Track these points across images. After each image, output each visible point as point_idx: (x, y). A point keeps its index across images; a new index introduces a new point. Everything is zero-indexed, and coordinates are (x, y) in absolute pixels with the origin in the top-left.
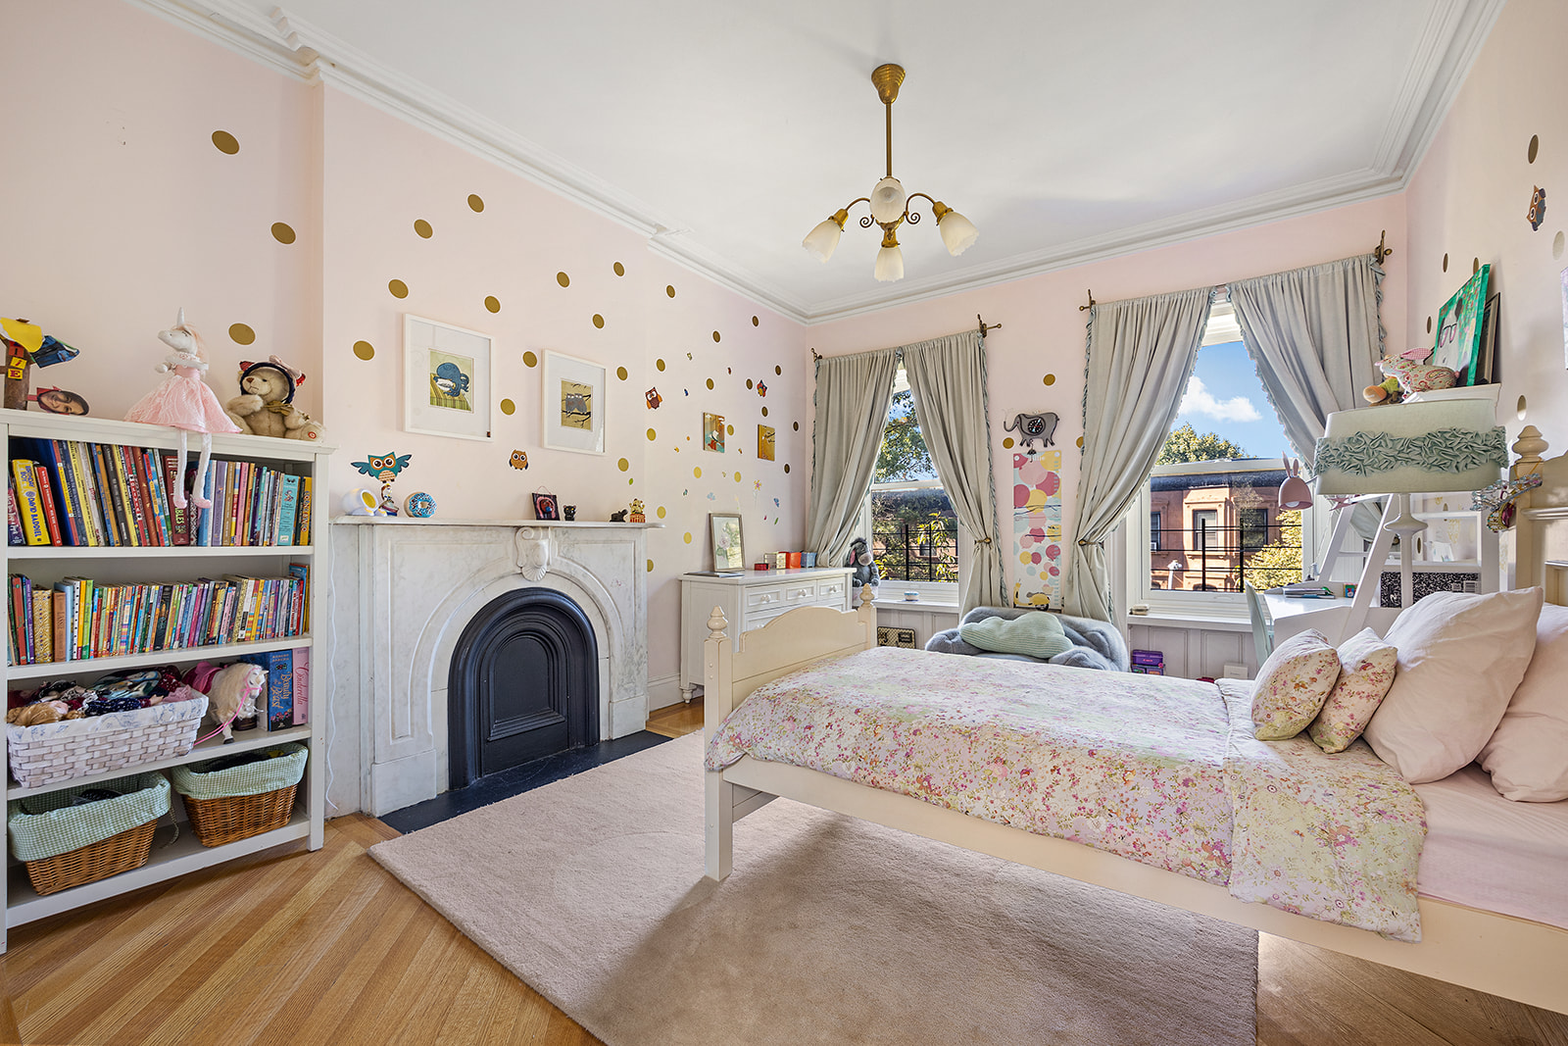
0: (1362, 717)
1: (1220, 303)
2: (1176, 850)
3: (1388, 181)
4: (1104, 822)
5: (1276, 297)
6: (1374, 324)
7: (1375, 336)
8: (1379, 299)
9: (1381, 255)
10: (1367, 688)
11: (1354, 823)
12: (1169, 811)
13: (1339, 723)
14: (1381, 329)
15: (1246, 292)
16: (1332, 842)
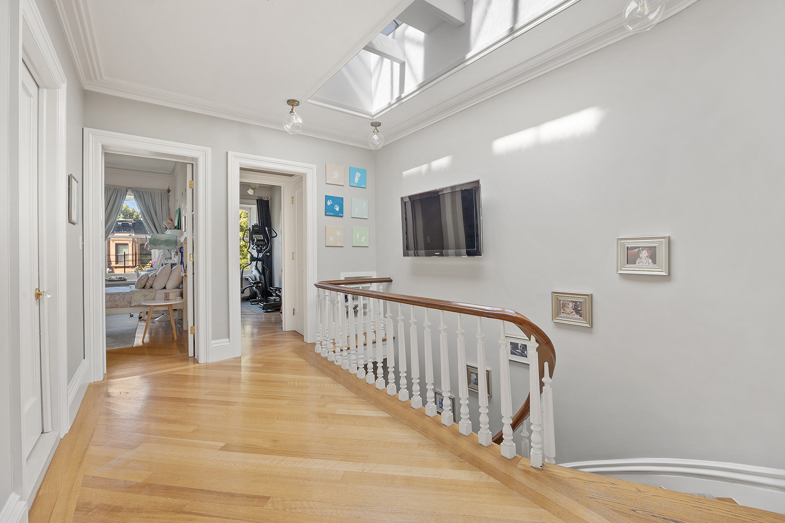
0: (151, 283)
1: (129, 192)
2: (123, 304)
3: (169, 174)
4: (110, 303)
5: (145, 194)
6: (167, 207)
7: (167, 209)
8: (168, 201)
9: (169, 191)
10: (152, 279)
11: (148, 294)
12: (122, 299)
13: (148, 285)
14: (169, 208)
15: (137, 191)
16: (145, 296)
